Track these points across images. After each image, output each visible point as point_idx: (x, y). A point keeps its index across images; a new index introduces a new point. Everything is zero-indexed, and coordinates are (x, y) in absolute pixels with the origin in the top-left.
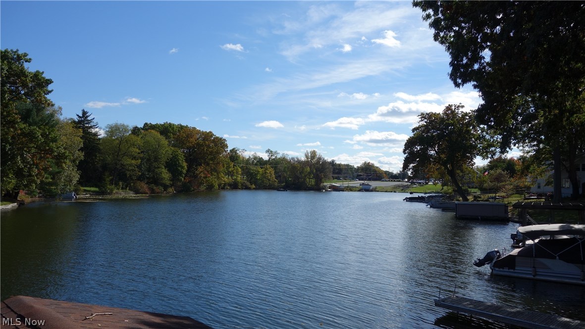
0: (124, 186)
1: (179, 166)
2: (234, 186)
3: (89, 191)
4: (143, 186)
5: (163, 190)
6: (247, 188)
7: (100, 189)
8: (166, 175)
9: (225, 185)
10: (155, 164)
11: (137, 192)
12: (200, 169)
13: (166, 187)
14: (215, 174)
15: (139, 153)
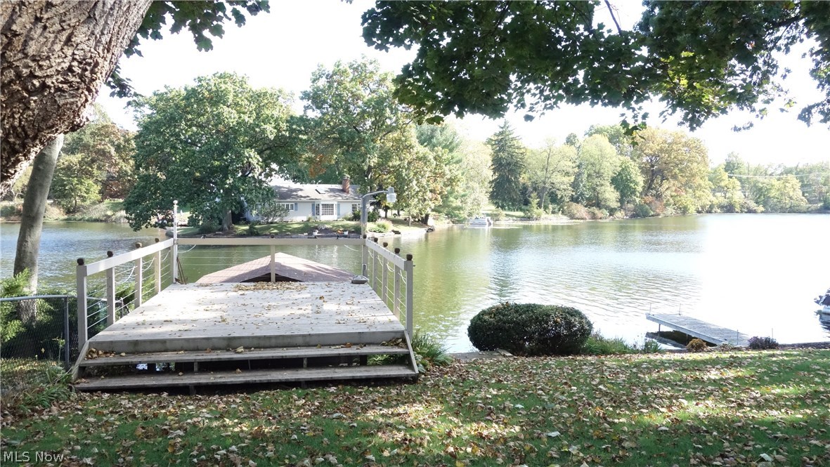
0: (556, 210)
1: (631, 182)
2: (729, 209)
3: (512, 216)
4: (580, 210)
5: (608, 214)
6: (750, 211)
7: (526, 214)
8: (610, 195)
9: (711, 207)
10: (596, 181)
11: (572, 217)
12: (666, 185)
13: (612, 211)
14: (691, 190)
15: (573, 168)
